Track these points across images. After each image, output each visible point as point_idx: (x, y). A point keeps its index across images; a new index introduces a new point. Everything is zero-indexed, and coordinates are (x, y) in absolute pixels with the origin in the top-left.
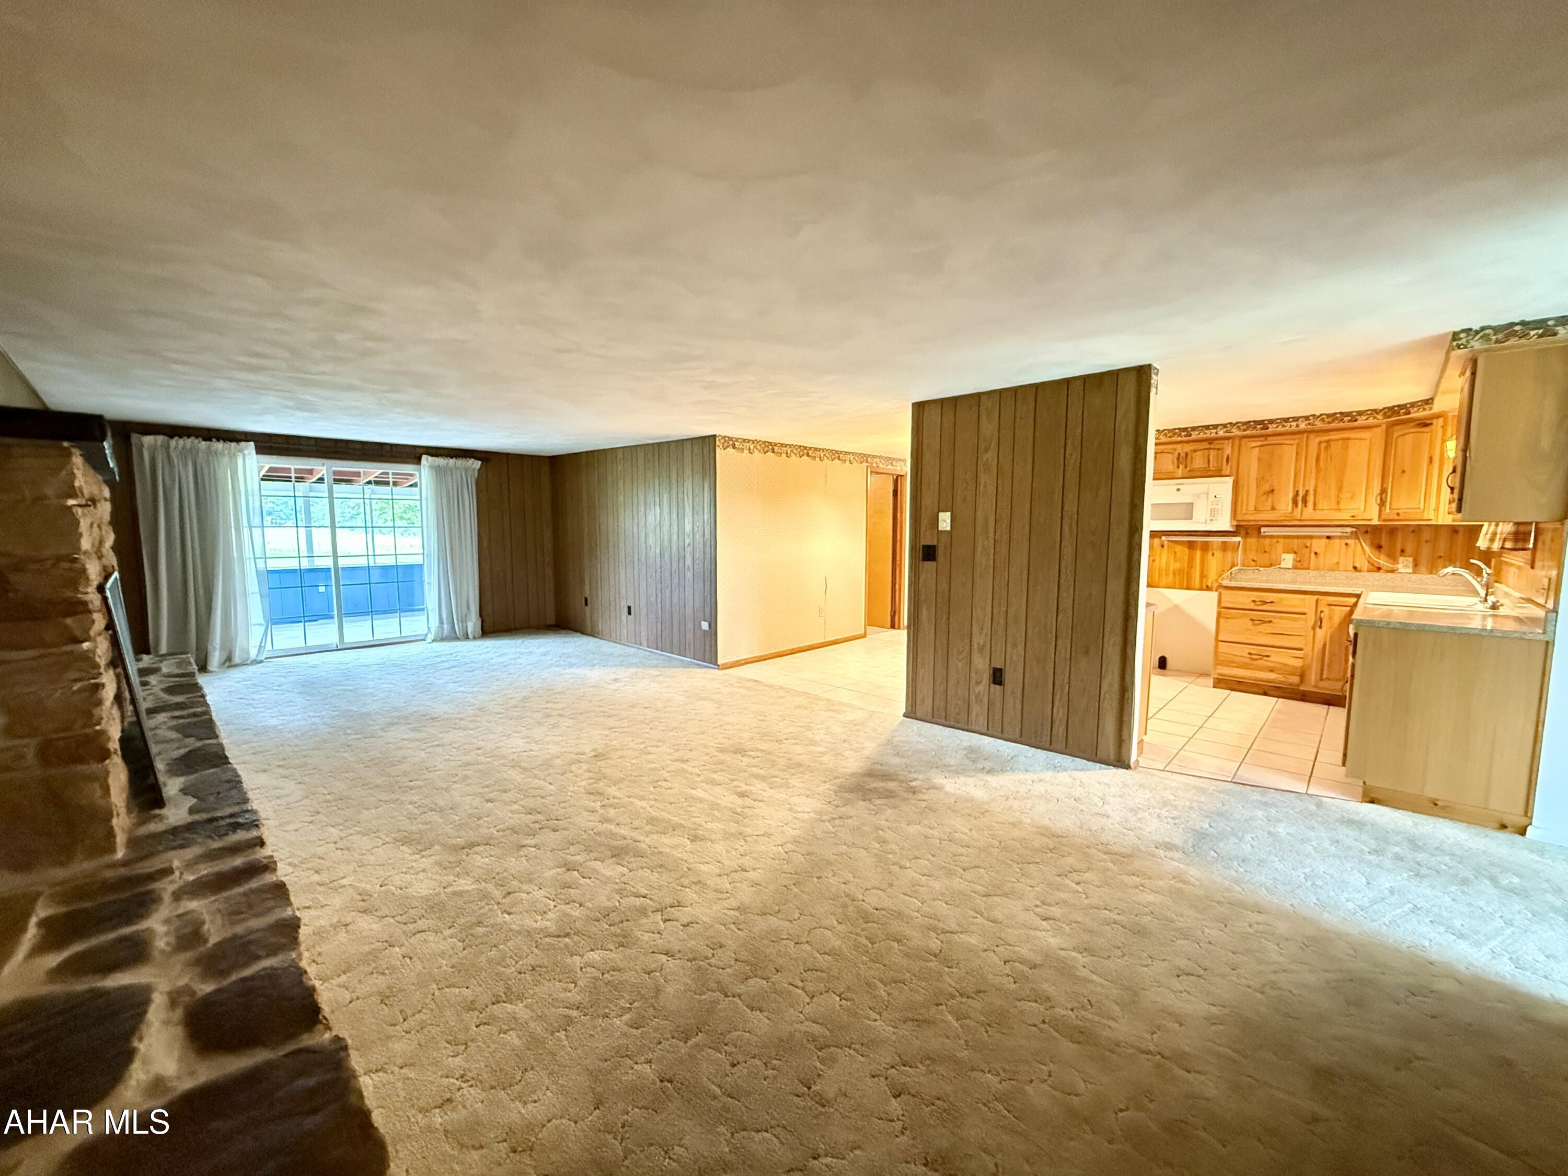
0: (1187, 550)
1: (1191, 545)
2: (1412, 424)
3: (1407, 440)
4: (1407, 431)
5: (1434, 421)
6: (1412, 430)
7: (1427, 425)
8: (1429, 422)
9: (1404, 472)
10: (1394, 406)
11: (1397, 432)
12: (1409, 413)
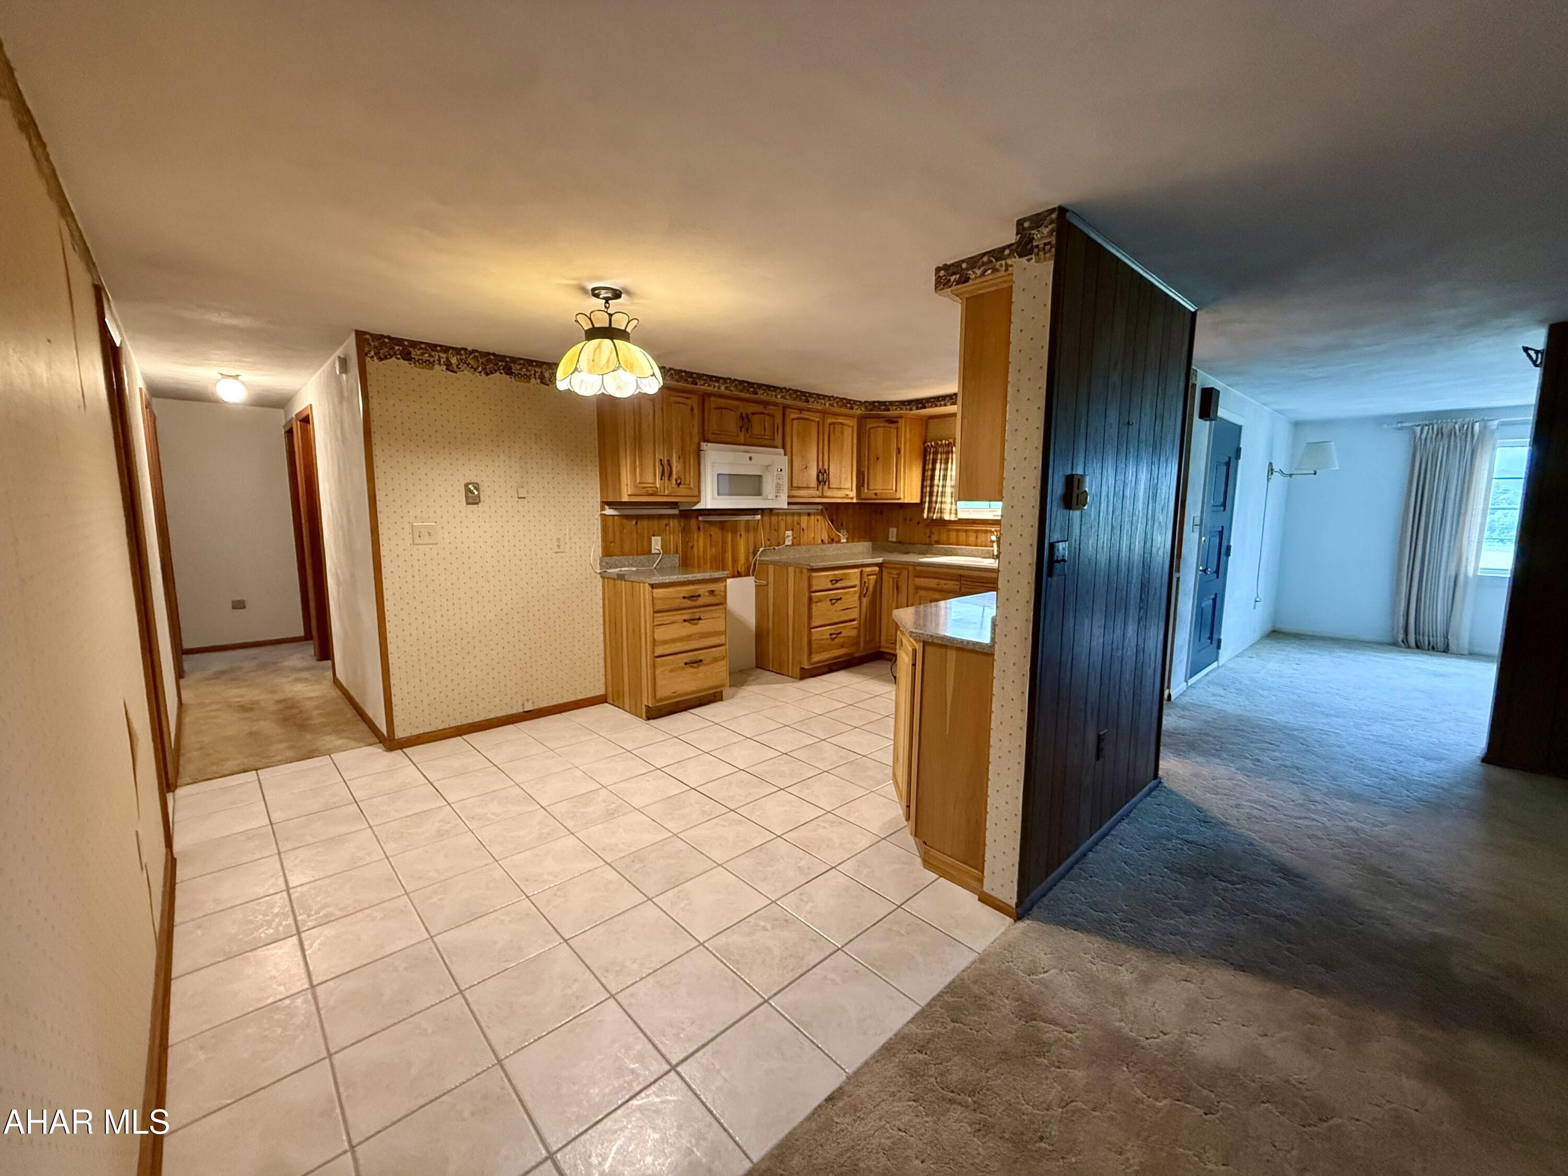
0: (719, 532)
1: (722, 526)
2: (883, 419)
3: (879, 433)
4: (876, 425)
5: (900, 420)
6: (881, 425)
7: (892, 422)
8: (895, 420)
9: (878, 459)
10: (875, 402)
11: (870, 424)
12: (889, 410)
